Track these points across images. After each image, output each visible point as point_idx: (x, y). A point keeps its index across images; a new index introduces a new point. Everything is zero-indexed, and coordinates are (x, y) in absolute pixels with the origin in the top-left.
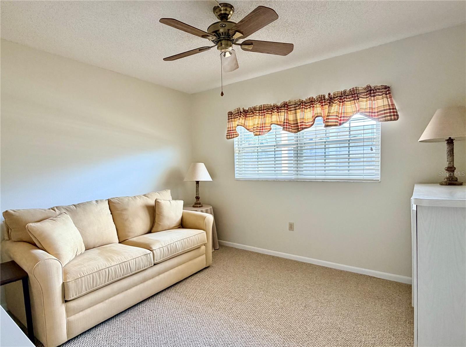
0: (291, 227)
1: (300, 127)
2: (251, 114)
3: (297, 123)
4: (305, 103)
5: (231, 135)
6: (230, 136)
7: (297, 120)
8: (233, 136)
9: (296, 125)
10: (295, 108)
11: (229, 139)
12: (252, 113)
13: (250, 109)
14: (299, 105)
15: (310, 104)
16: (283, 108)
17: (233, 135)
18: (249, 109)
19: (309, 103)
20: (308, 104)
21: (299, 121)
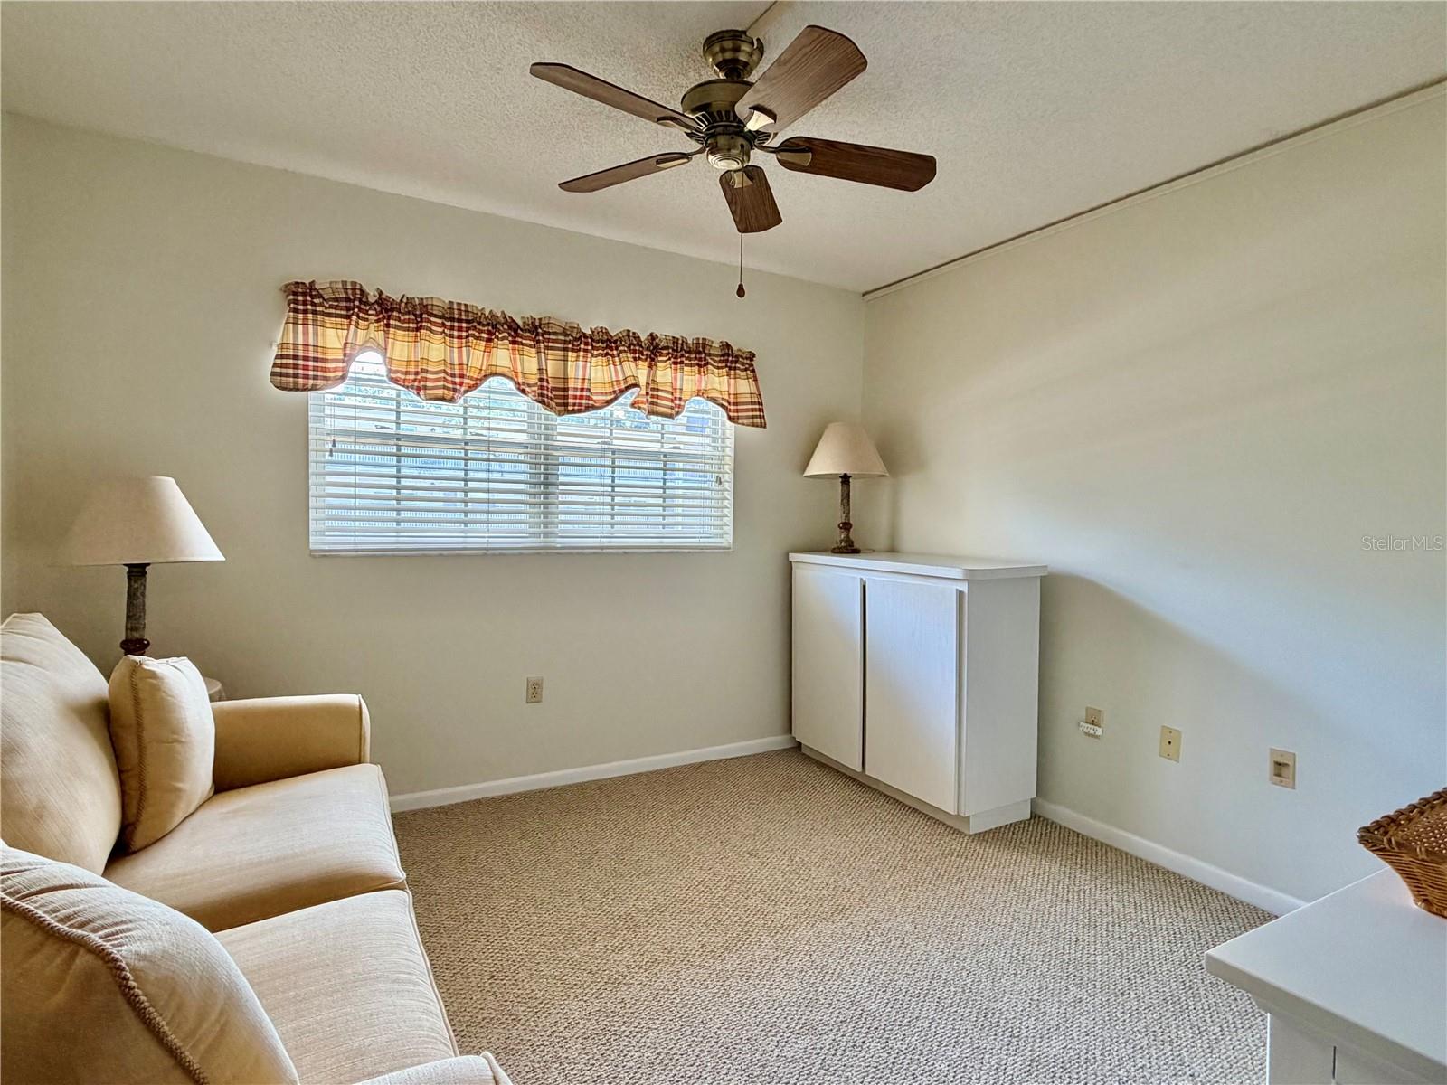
0: (535, 692)
1: (571, 401)
2: (409, 321)
3: (566, 389)
4: (592, 340)
5: (306, 377)
6: (301, 381)
7: (566, 379)
8: (311, 382)
9: (562, 393)
10: (566, 346)
11: (291, 390)
12: (412, 317)
13: (405, 300)
14: (576, 339)
15: (605, 345)
16: (529, 334)
17: (315, 378)
18: (401, 301)
19: (603, 342)
20: (600, 344)
21: (571, 385)
